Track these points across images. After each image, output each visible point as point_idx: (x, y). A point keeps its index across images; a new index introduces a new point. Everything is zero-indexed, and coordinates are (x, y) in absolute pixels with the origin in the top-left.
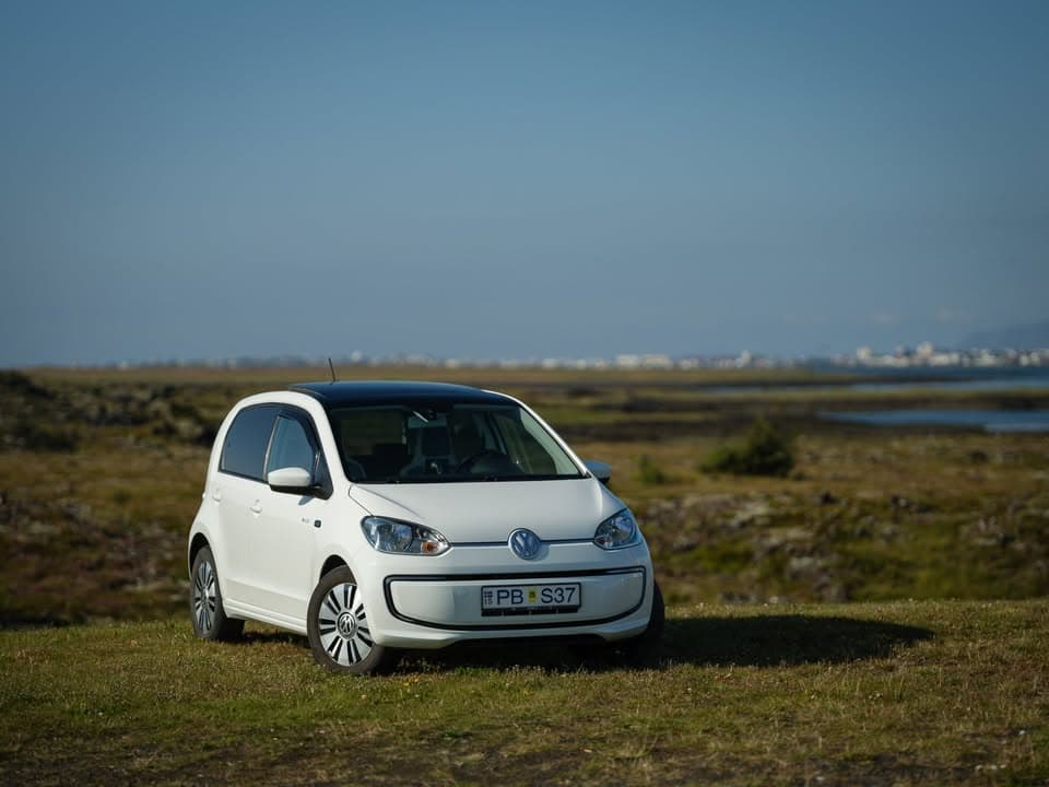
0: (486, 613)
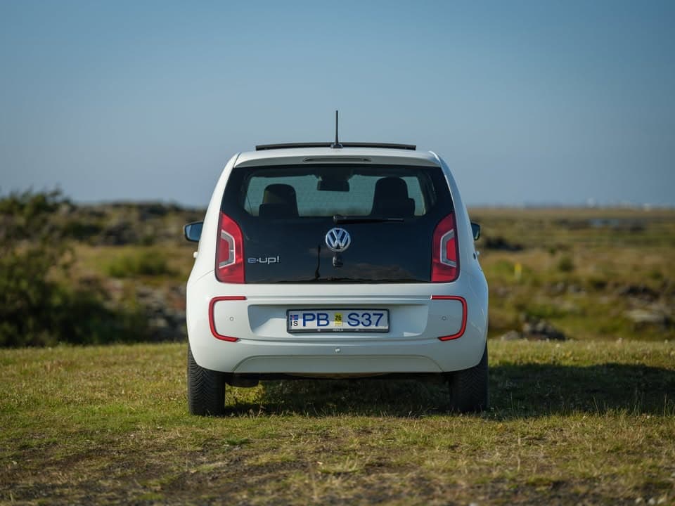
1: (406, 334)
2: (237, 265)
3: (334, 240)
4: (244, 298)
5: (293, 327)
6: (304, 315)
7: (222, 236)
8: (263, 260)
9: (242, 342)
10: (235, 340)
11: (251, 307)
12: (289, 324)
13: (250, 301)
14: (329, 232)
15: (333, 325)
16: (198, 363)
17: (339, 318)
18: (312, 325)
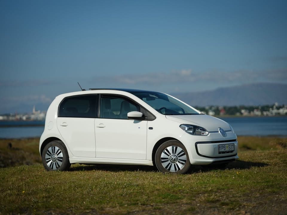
0: (220, 153)
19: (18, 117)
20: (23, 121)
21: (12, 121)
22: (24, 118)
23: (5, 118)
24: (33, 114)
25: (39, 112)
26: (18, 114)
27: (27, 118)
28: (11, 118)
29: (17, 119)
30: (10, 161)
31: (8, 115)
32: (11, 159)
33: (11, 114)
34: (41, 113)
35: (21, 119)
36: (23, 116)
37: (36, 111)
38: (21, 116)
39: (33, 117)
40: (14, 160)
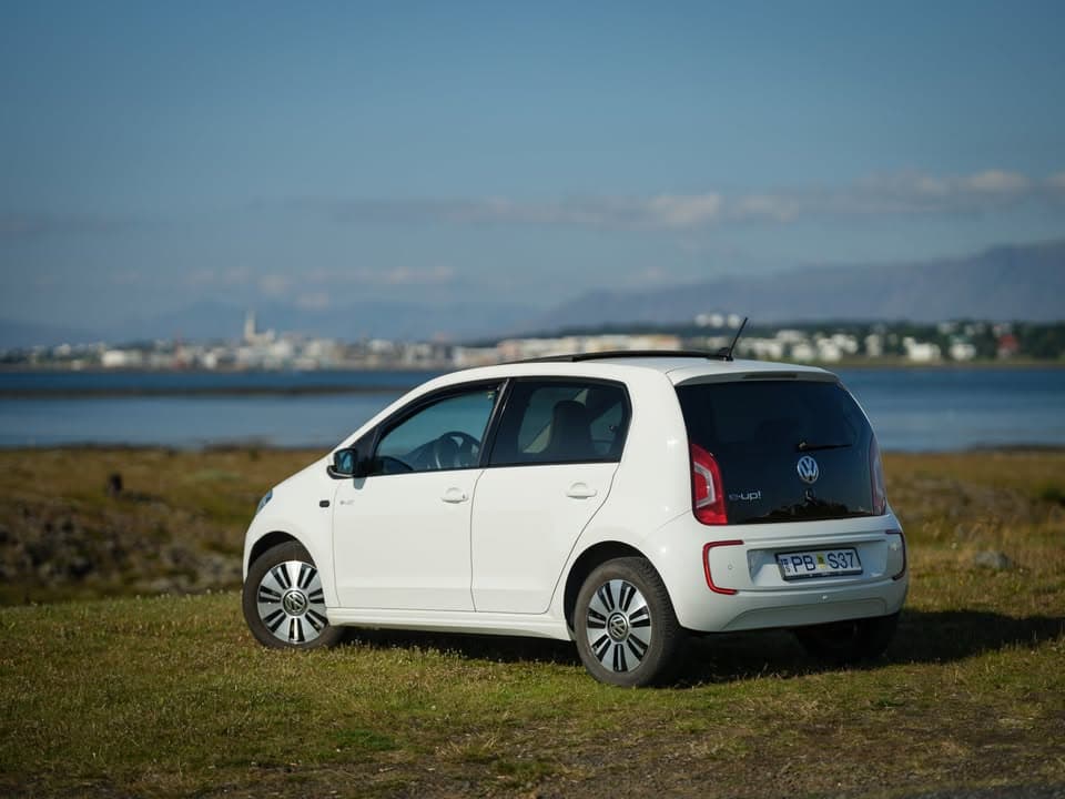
1: (875, 575)
2: (717, 503)
3: (807, 469)
4: (740, 542)
5: (788, 574)
6: (793, 558)
7: (696, 470)
8: (745, 496)
9: (741, 594)
10: (732, 592)
11: (751, 552)
12: (782, 571)
13: (749, 545)
14: (800, 462)
15: (820, 568)
16: (682, 624)
17: (821, 561)
18: (802, 570)
19: (185, 355)
20: (206, 371)
21: (163, 371)
22: (210, 360)
23: (135, 358)
24: (245, 344)
25: (270, 335)
26: (186, 344)
27: (222, 361)
28: (157, 360)
29: (182, 366)
30: (109, 545)
31: (145, 348)
32: (114, 537)
33: (160, 343)
34: (275, 341)
35: (196, 363)
36: (208, 351)
37: (258, 331)
38: (199, 351)
39: (245, 356)
40: (124, 542)
